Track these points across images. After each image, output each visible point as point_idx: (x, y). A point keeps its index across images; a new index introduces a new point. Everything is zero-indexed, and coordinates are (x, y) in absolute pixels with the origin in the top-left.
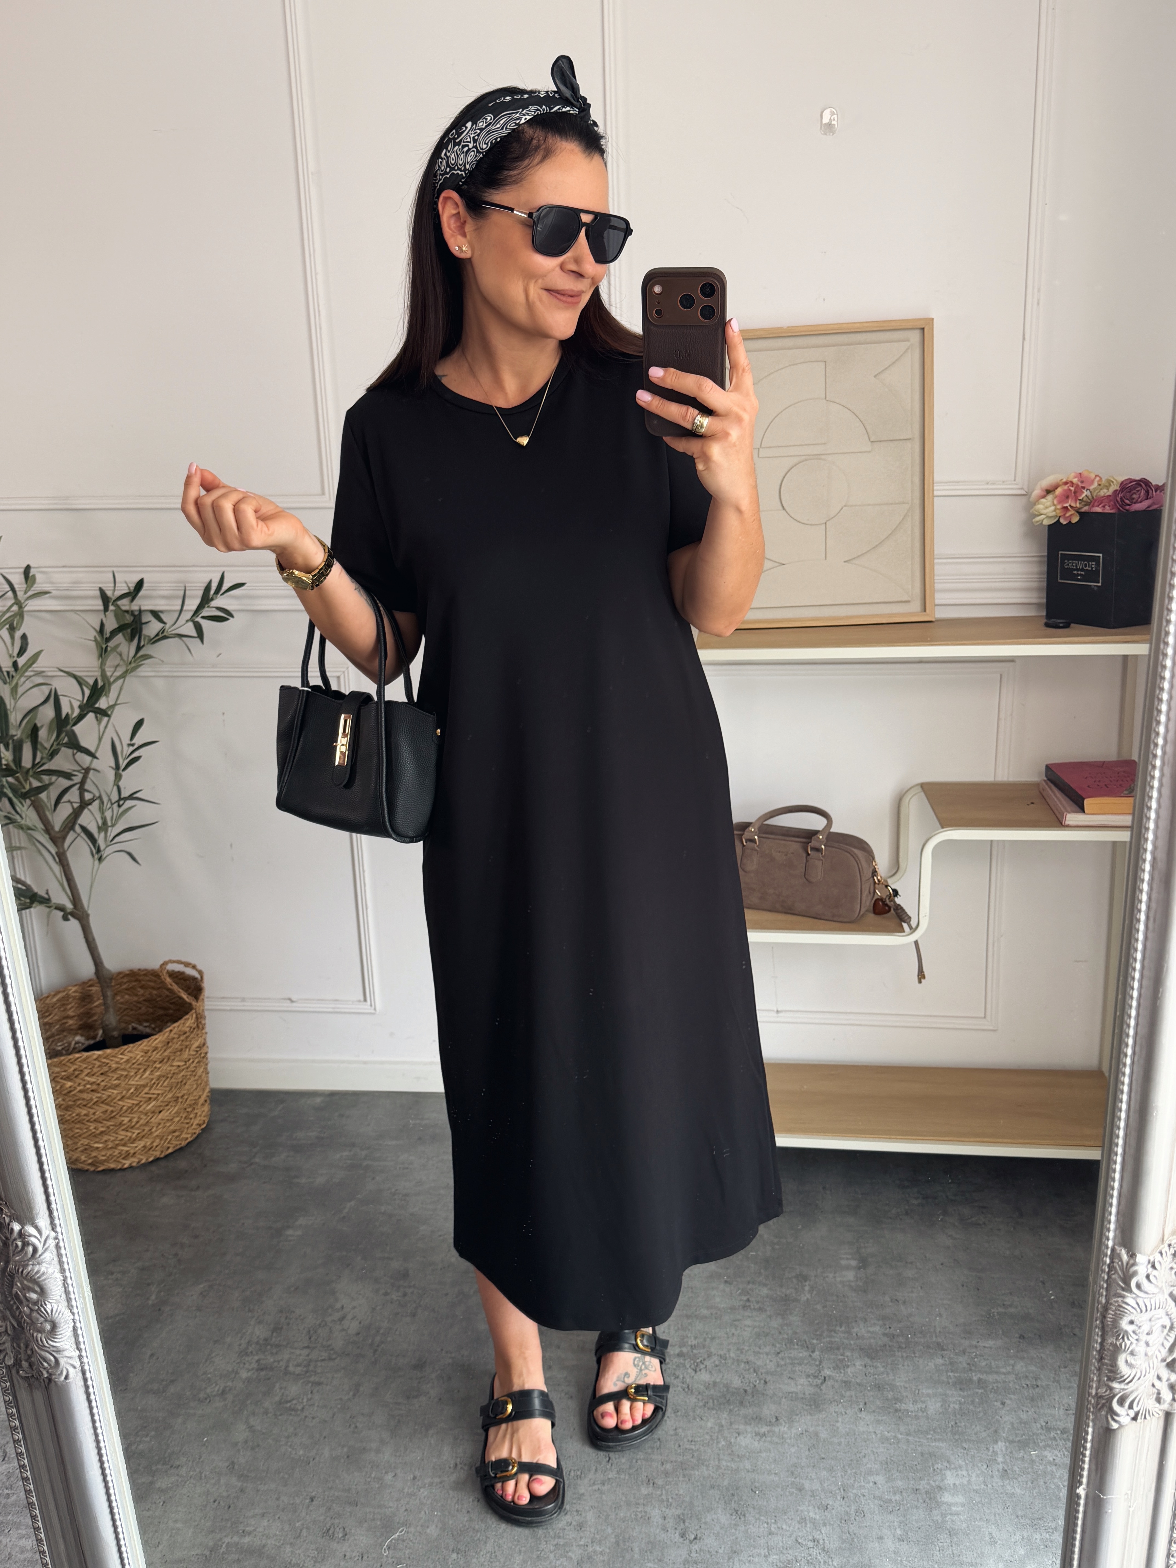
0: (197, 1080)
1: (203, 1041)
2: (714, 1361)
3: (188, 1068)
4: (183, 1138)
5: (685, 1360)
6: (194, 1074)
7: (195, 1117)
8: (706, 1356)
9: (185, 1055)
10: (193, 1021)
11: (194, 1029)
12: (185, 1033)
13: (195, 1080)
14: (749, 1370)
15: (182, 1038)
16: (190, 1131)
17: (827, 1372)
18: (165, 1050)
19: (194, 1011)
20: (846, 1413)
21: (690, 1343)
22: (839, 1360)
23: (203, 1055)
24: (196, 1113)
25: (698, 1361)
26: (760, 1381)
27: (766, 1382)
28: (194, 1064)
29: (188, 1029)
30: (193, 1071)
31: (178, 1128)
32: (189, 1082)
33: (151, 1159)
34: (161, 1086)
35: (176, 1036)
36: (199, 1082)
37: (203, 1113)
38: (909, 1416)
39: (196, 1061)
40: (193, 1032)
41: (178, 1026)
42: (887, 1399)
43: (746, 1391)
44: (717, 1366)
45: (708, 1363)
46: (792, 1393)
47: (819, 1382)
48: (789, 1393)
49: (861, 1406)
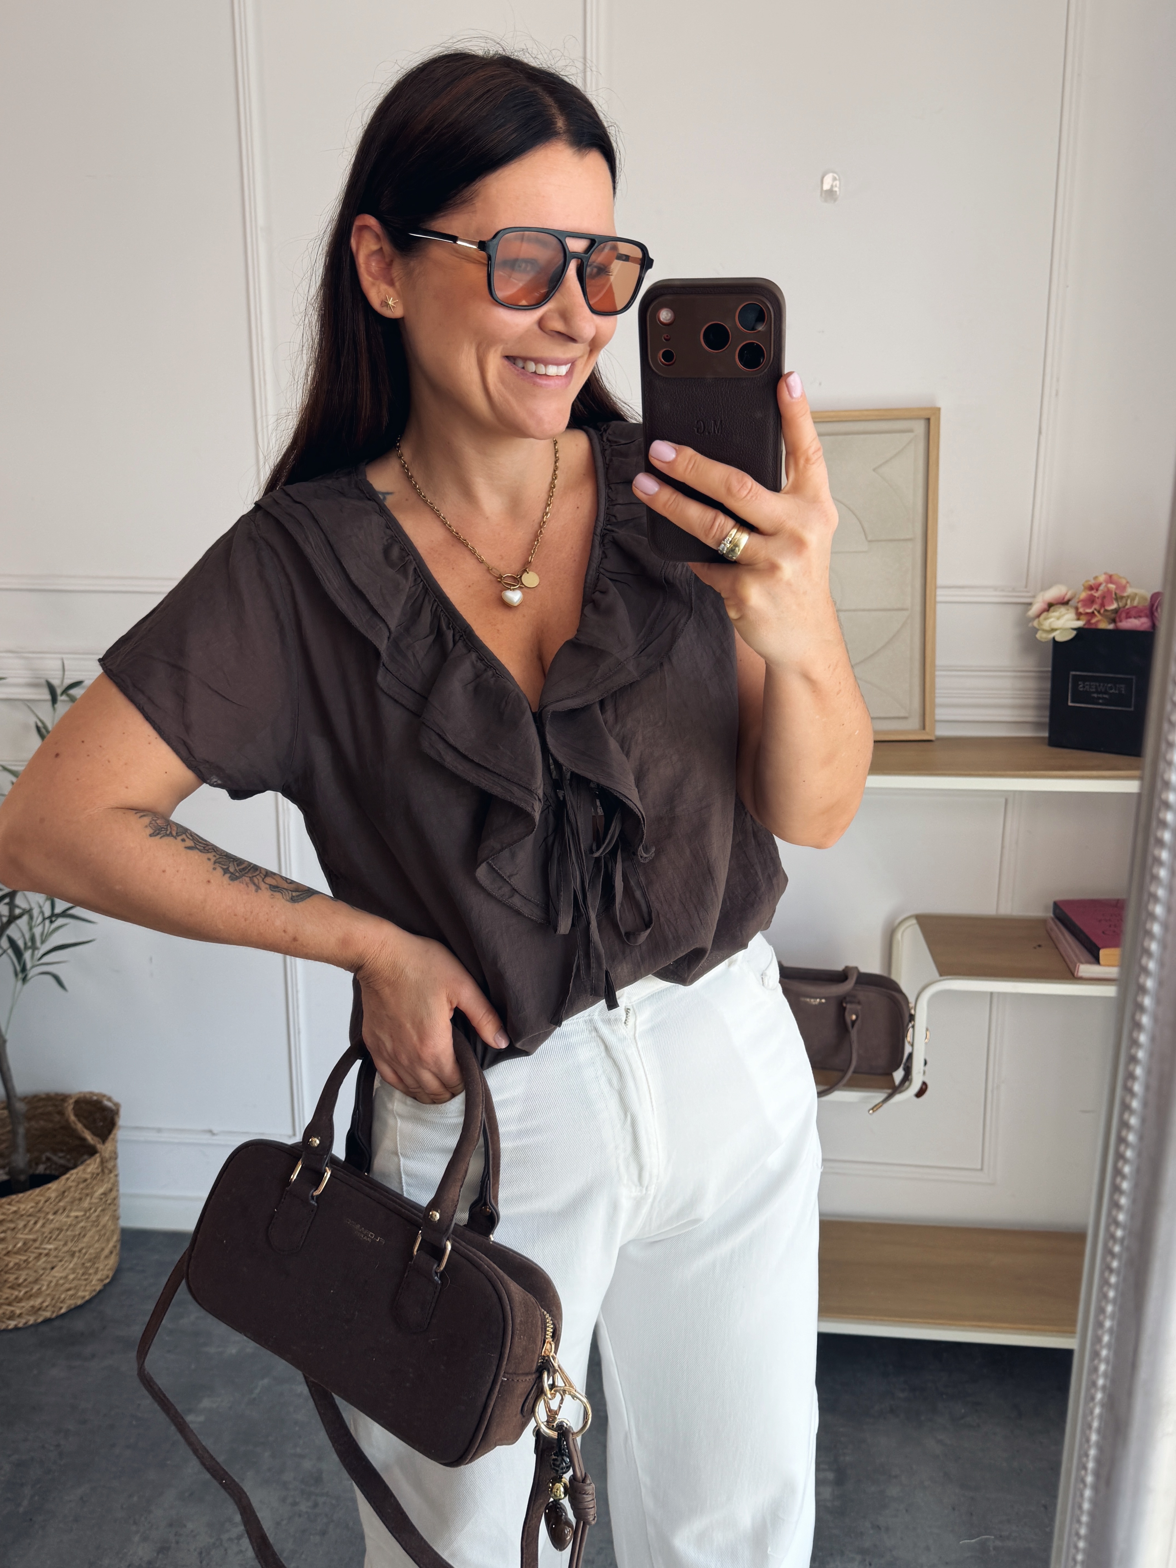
0: (100, 1230)
1: (110, 1186)
3: (88, 1218)
4: (79, 1297)
6: (96, 1224)
7: (96, 1273)
9: (86, 1204)
10: (96, 1166)
11: (98, 1174)
12: (85, 1180)
13: (98, 1231)
15: (81, 1186)
16: (88, 1288)
18: (60, 1201)
19: (97, 1155)
23: (109, 1202)
24: (97, 1268)
28: (96, 1214)
29: (88, 1176)
30: (94, 1222)
31: (72, 1285)
32: (90, 1234)
33: (40, 1320)
34: (55, 1239)
35: (74, 1184)
36: (103, 1232)
37: (106, 1268)
39: (100, 1209)
40: (95, 1178)
41: (77, 1173)
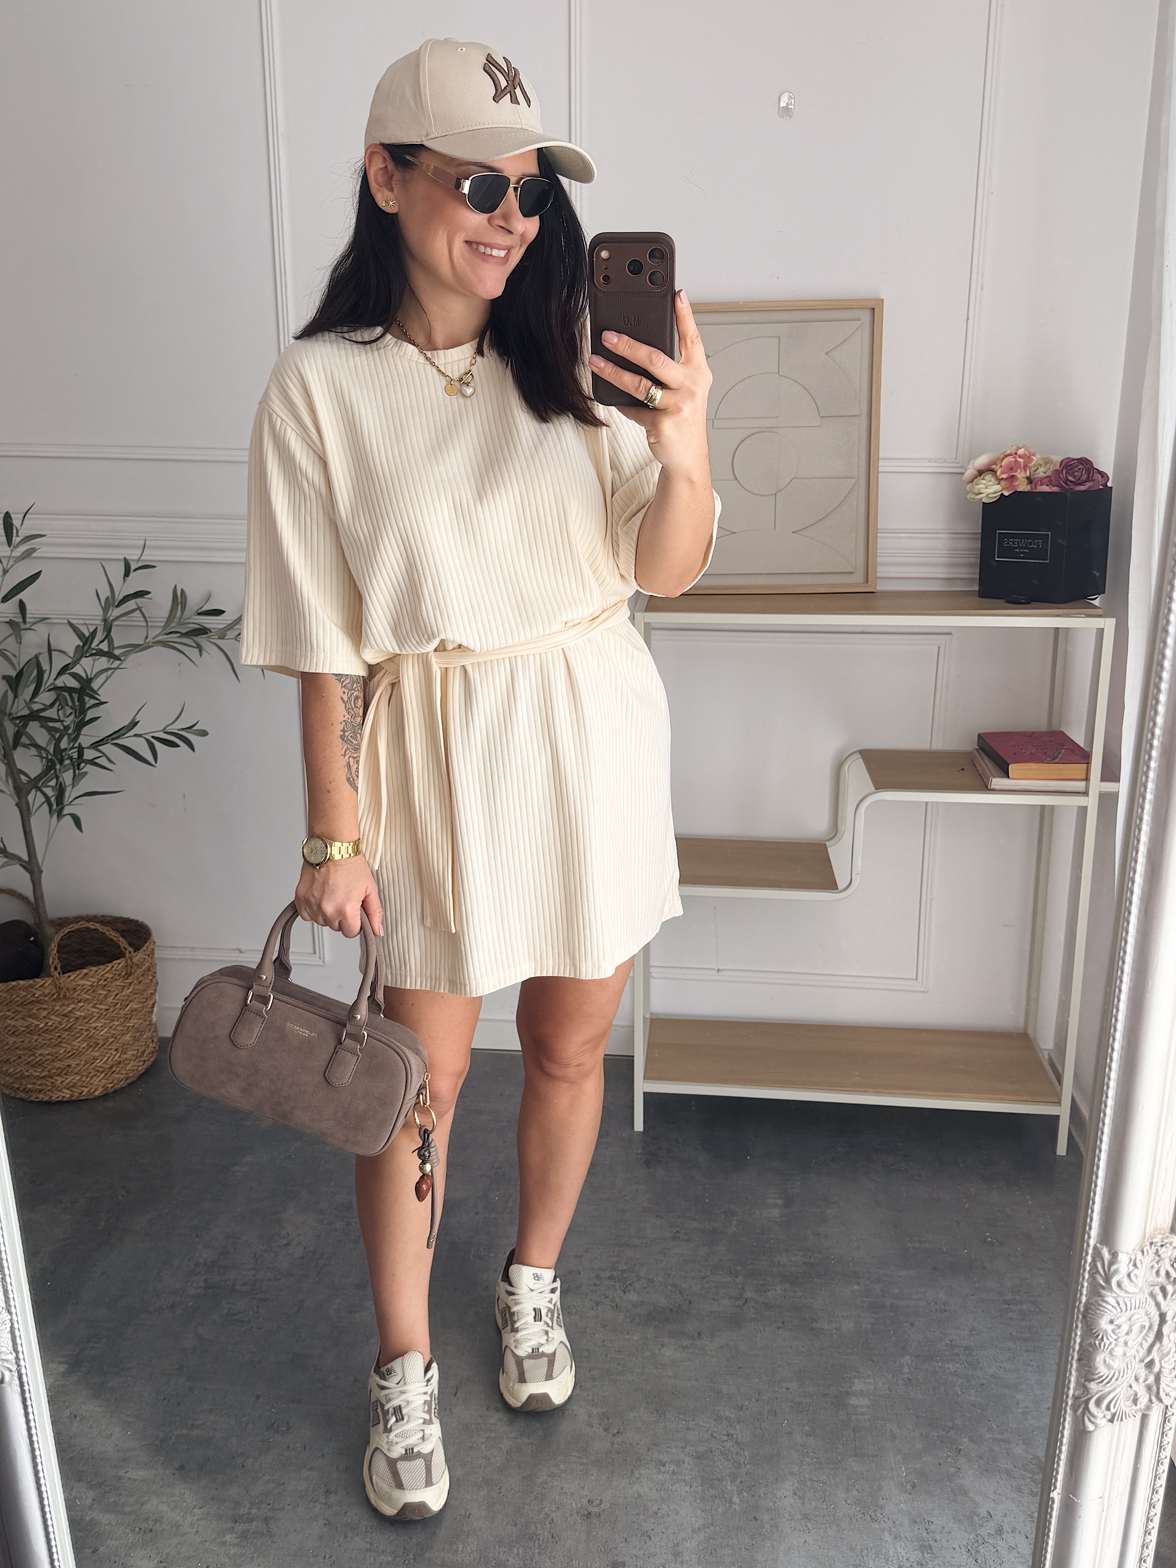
2: (643, 1284)
5: (615, 1282)
8: (634, 1280)
14: (675, 1292)
17: (748, 1295)
20: (765, 1331)
21: (620, 1268)
22: (761, 1284)
25: (628, 1283)
26: (685, 1302)
27: (690, 1302)
38: (824, 1334)
42: (804, 1320)
43: (671, 1310)
44: (645, 1288)
45: (636, 1285)
46: (715, 1312)
47: (741, 1303)
48: (712, 1312)
49: (779, 1325)
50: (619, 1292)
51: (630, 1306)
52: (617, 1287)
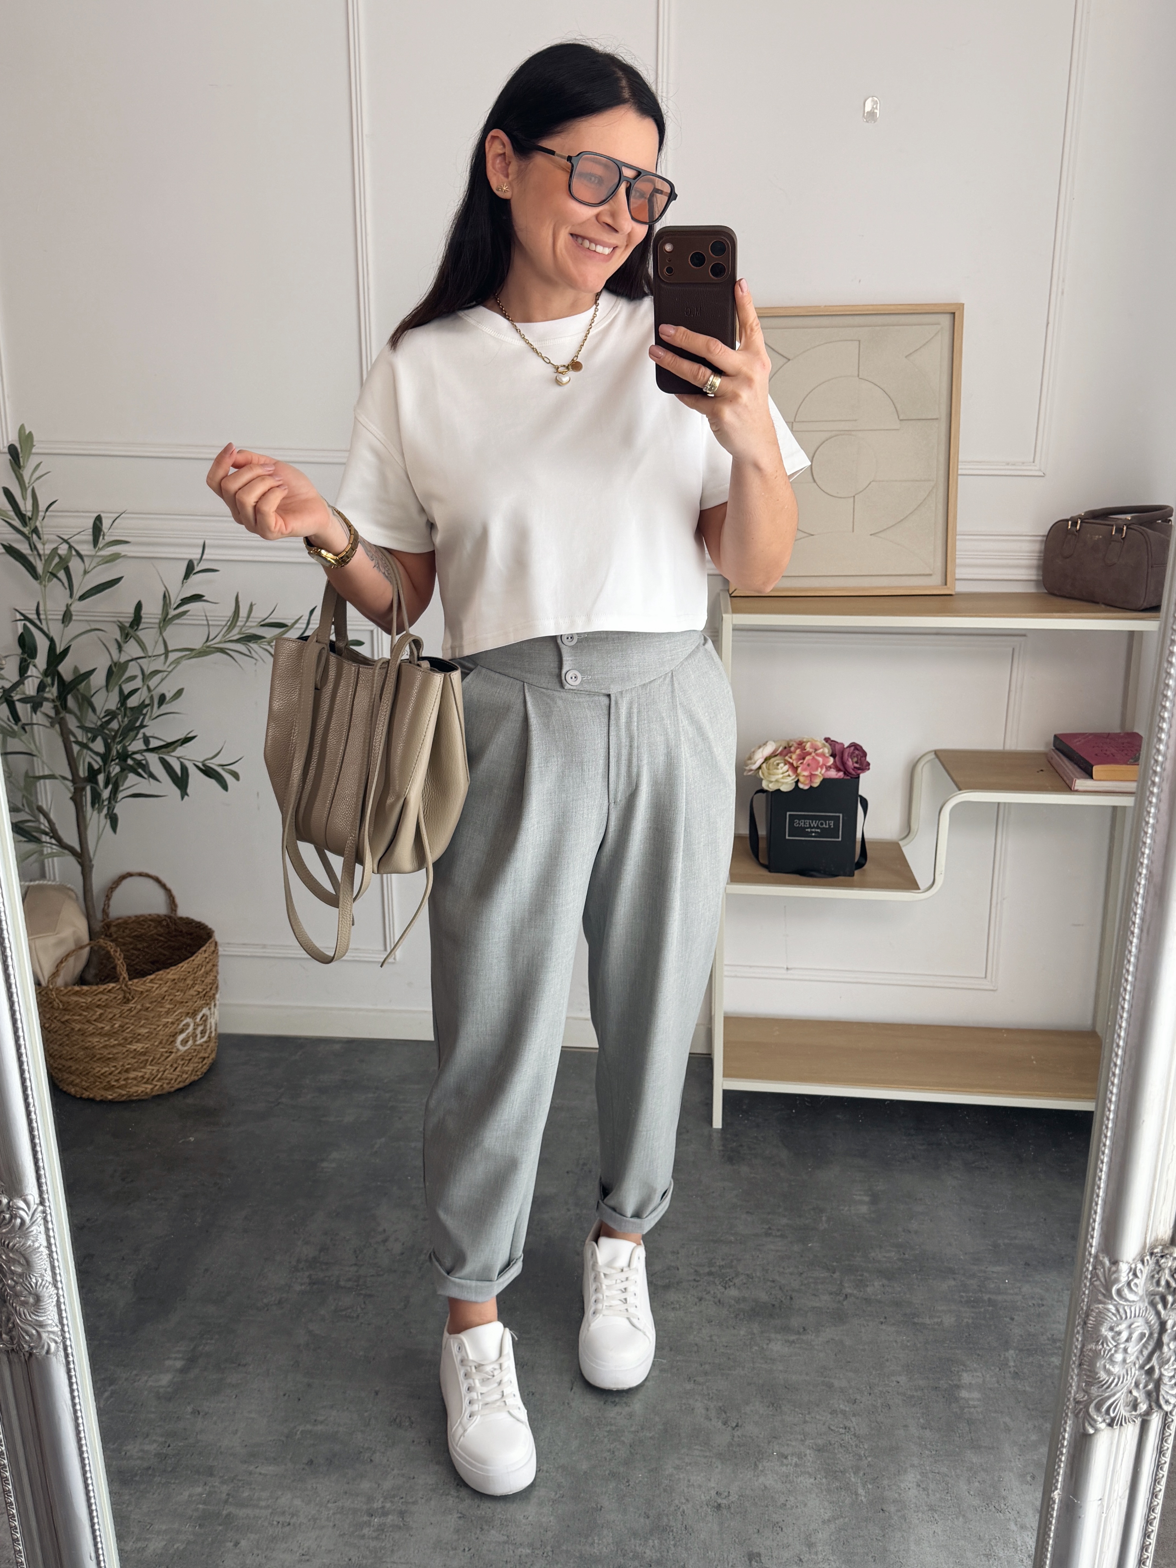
2: (742, 1280)
5: (715, 1278)
8: (734, 1275)
14: (775, 1287)
17: (847, 1290)
20: (868, 1325)
21: (718, 1264)
22: (859, 1280)
25: (727, 1279)
26: (786, 1296)
27: (791, 1298)
38: (927, 1328)
42: (905, 1314)
43: (773, 1305)
44: (745, 1284)
45: (736, 1281)
46: (816, 1307)
47: (841, 1298)
48: (814, 1308)
49: (882, 1320)
50: (720, 1287)
51: (733, 1302)
52: (718, 1283)
